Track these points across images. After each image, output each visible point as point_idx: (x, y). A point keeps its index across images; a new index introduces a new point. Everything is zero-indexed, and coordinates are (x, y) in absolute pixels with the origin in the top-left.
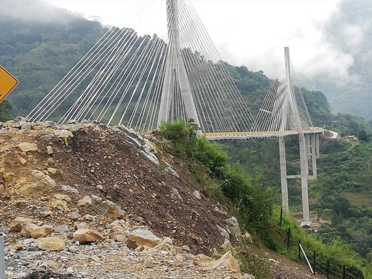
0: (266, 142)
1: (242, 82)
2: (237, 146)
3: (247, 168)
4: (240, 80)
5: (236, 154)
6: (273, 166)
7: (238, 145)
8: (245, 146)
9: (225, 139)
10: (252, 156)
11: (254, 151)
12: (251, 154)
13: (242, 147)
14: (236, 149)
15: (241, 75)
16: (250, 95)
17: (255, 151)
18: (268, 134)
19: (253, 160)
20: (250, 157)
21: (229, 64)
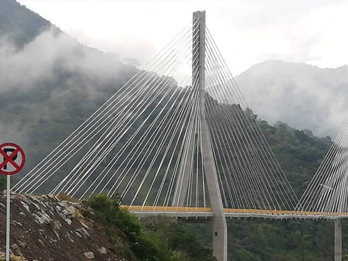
0: (324, 225)
1: (300, 150)
2: (287, 228)
3: (298, 256)
4: (299, 147)
5: (285, 237)
6: (329, 255)
7: (289, 226)
8: (297, 228)
9: (254, 218)
10: (305, 241)
11: (307, 236)
12: (303, 238)
13: (294, 229)
14: (287, 231)
15: (301, 141)
16: (310, 167)
17: (309, 236)
18: (314, 215)
19: (305, 246)
20: (302, 242)
21: (289, 126)
